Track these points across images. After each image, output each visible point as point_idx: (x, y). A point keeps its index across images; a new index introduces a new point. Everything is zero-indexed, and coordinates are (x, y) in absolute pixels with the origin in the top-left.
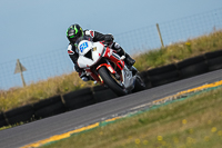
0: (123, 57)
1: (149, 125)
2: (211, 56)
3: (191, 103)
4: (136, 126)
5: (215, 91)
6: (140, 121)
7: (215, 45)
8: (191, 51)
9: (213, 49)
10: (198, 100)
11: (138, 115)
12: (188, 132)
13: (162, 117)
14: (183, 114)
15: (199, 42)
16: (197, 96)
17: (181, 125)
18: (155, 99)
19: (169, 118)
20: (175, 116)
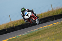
1: (30, 37)
2: (47, 18)
3: (42, 31)
4: (27, 37)
5: (49, 27)
6: (28, 36)
7: (49, 15)
8: (42, 16)
9: (48, 16)
10: (44, 30)
11: (27, 34)
12: (41, 39)
13: (34, 35)
14: (40, 34)
15: (44, 14)
16: (44, 29)
17: (39, 37)
18: (32, 30)
19: (36, 35)
20: (38, 34)
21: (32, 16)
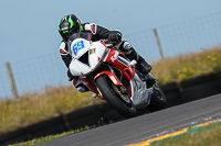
0: (134, 62)
21: (109, 62)
